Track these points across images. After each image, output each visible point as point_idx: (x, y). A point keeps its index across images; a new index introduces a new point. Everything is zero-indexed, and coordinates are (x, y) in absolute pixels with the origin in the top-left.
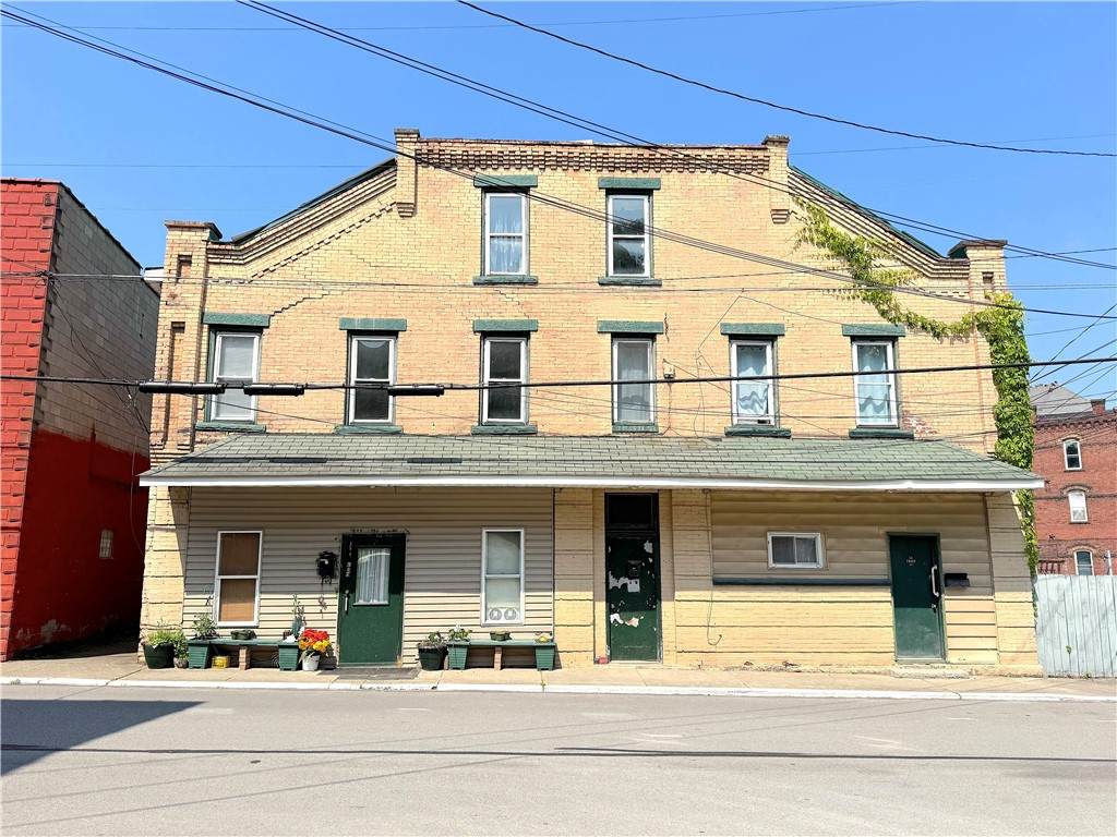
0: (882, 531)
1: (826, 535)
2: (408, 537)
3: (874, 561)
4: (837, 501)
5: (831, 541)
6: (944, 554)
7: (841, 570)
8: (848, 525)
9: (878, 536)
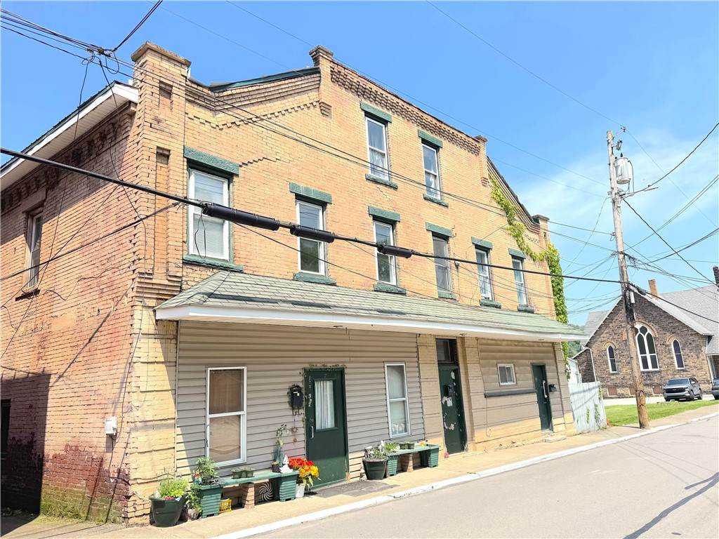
0: (529, 363)
1: (514, 365)
2: (346, 371)
3: (529, 379)
5: (516, 368)
6: (547, 374)
7: (522, 385)
8: (519, 359)
9: (527, 366)
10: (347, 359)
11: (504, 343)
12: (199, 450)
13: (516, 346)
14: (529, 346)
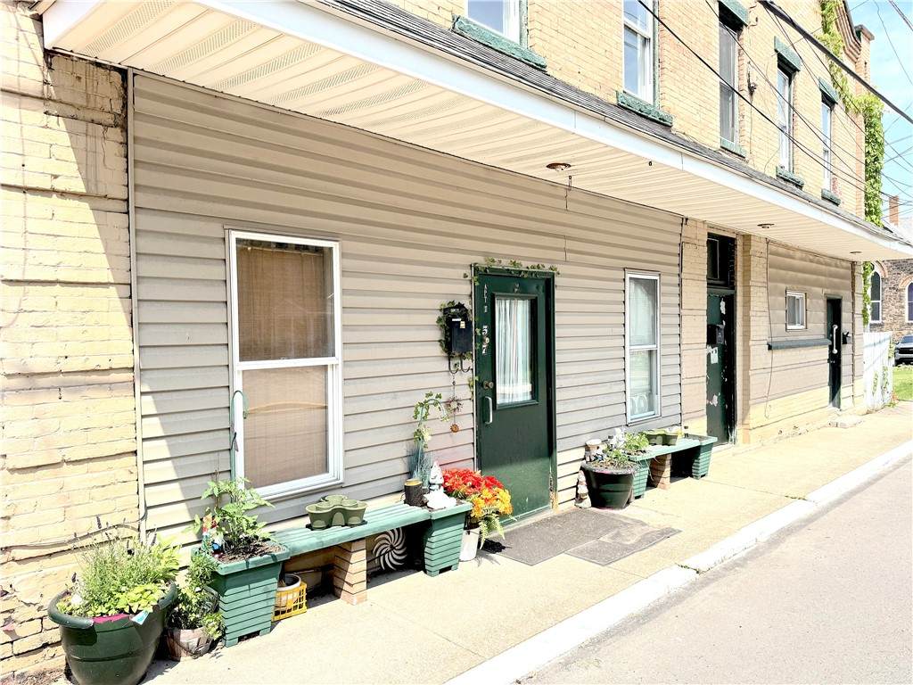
0: (823, 293)
1: (807, 296)
2: (557, 280)
3: (821, 321)
5: (808, 301)
6: (843, 315)
7: (812, 330)
8: (813, 286)
9: (822, 297)
10: (561, 255)
11: (798, 254)
12: (212, 457)
13: (811, 261)
14: (827, 264)
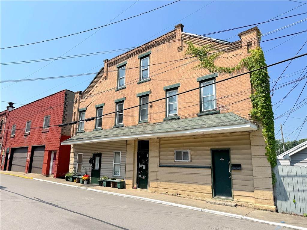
0: (209, 148)
1: (191, 150)
2: (102, 154)
3: (206, 159)
4: (195, 138)
5: (193, 152)
6: (232, 156)
7: (196, 162)
8: (198, 146)
9: (208, 150)
10: (102, 151)
11: (183, 138)
14: (212, 137)
